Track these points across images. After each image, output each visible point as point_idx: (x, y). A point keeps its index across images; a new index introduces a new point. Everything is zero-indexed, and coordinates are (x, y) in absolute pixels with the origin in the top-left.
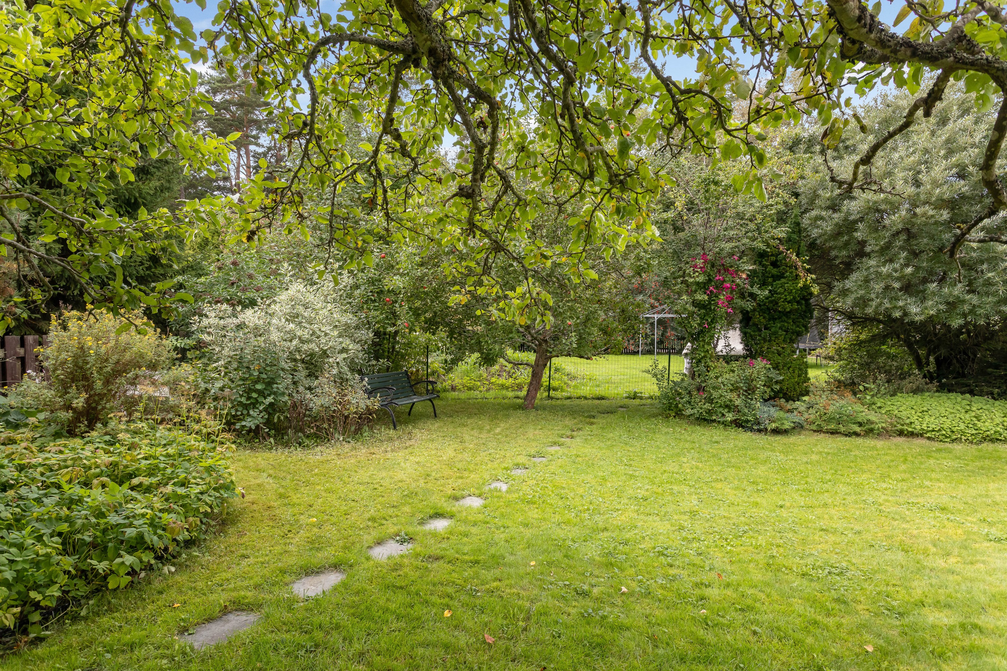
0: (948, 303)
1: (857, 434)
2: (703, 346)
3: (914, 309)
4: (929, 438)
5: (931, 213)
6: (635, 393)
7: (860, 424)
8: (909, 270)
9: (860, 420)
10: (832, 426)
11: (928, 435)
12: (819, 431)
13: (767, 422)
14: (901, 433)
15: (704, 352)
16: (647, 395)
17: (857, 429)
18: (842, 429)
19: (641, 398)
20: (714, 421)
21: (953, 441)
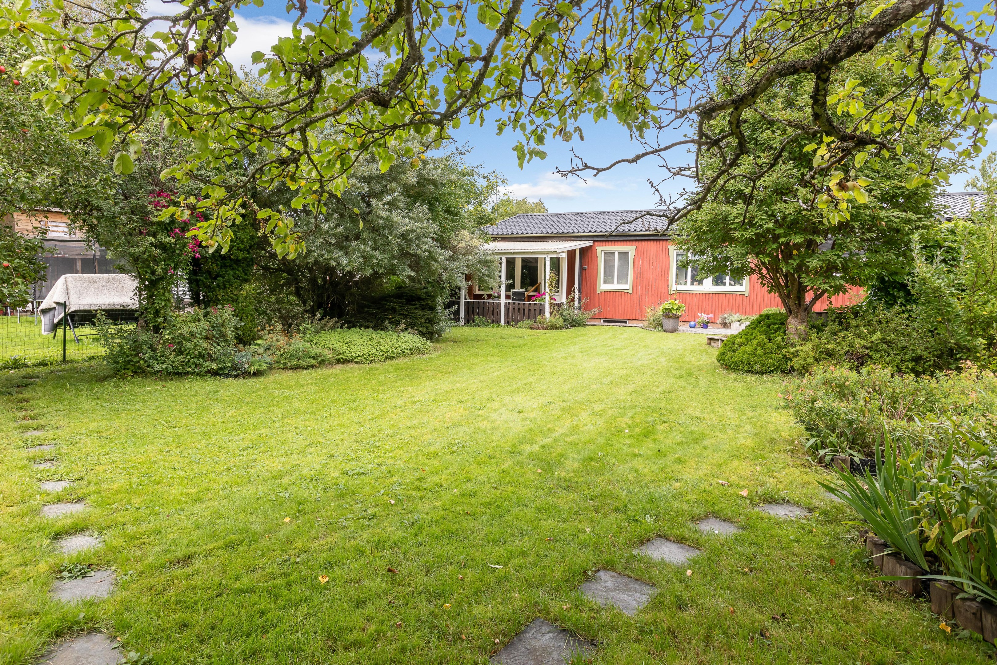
0: (364, 257)
1: (313, 366)
2: (164, 294)
3: (344, 262)
4: (356, 363)
5: (358, 185)
6: (16, 361)
7: (313, 358)
8: (341, 229)
9: (313, 354)
10: (295, 362)
11: (356, 360)
12: (285, 368)
13: (246, 366)
14: (339, 361)
15: (165, 300)
16: (34, 361)
17: (314, 362)
18: (303, 364)
19: (27, 366)
20: (188, 373)
21: (371, 362)
